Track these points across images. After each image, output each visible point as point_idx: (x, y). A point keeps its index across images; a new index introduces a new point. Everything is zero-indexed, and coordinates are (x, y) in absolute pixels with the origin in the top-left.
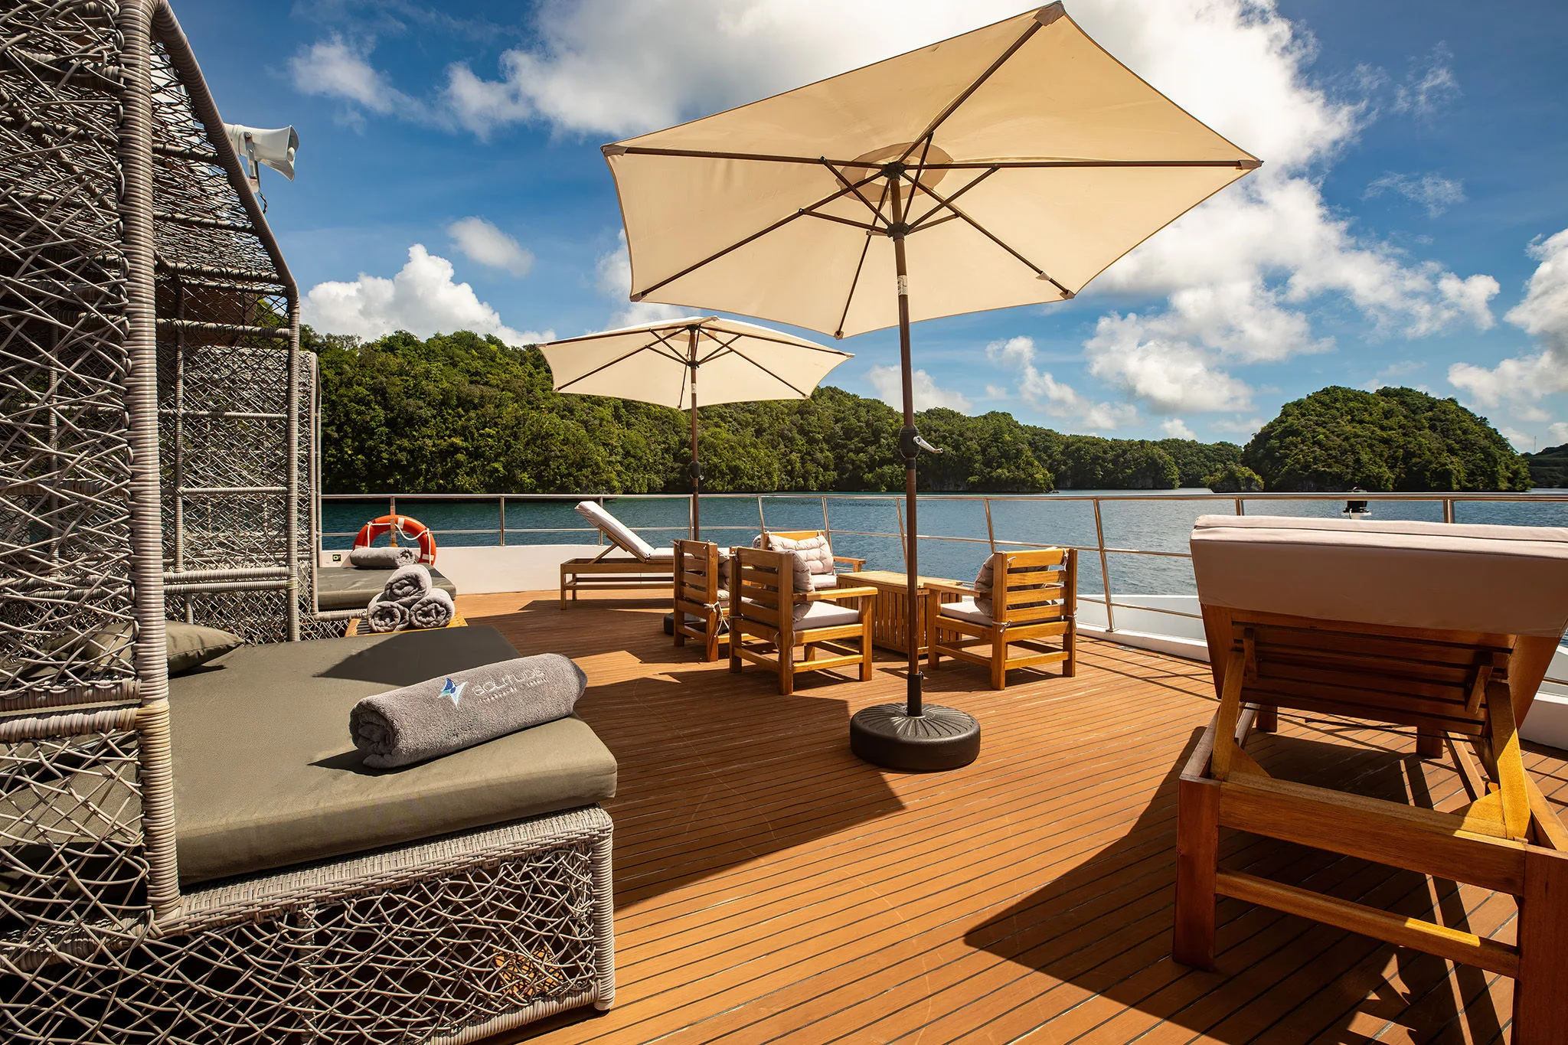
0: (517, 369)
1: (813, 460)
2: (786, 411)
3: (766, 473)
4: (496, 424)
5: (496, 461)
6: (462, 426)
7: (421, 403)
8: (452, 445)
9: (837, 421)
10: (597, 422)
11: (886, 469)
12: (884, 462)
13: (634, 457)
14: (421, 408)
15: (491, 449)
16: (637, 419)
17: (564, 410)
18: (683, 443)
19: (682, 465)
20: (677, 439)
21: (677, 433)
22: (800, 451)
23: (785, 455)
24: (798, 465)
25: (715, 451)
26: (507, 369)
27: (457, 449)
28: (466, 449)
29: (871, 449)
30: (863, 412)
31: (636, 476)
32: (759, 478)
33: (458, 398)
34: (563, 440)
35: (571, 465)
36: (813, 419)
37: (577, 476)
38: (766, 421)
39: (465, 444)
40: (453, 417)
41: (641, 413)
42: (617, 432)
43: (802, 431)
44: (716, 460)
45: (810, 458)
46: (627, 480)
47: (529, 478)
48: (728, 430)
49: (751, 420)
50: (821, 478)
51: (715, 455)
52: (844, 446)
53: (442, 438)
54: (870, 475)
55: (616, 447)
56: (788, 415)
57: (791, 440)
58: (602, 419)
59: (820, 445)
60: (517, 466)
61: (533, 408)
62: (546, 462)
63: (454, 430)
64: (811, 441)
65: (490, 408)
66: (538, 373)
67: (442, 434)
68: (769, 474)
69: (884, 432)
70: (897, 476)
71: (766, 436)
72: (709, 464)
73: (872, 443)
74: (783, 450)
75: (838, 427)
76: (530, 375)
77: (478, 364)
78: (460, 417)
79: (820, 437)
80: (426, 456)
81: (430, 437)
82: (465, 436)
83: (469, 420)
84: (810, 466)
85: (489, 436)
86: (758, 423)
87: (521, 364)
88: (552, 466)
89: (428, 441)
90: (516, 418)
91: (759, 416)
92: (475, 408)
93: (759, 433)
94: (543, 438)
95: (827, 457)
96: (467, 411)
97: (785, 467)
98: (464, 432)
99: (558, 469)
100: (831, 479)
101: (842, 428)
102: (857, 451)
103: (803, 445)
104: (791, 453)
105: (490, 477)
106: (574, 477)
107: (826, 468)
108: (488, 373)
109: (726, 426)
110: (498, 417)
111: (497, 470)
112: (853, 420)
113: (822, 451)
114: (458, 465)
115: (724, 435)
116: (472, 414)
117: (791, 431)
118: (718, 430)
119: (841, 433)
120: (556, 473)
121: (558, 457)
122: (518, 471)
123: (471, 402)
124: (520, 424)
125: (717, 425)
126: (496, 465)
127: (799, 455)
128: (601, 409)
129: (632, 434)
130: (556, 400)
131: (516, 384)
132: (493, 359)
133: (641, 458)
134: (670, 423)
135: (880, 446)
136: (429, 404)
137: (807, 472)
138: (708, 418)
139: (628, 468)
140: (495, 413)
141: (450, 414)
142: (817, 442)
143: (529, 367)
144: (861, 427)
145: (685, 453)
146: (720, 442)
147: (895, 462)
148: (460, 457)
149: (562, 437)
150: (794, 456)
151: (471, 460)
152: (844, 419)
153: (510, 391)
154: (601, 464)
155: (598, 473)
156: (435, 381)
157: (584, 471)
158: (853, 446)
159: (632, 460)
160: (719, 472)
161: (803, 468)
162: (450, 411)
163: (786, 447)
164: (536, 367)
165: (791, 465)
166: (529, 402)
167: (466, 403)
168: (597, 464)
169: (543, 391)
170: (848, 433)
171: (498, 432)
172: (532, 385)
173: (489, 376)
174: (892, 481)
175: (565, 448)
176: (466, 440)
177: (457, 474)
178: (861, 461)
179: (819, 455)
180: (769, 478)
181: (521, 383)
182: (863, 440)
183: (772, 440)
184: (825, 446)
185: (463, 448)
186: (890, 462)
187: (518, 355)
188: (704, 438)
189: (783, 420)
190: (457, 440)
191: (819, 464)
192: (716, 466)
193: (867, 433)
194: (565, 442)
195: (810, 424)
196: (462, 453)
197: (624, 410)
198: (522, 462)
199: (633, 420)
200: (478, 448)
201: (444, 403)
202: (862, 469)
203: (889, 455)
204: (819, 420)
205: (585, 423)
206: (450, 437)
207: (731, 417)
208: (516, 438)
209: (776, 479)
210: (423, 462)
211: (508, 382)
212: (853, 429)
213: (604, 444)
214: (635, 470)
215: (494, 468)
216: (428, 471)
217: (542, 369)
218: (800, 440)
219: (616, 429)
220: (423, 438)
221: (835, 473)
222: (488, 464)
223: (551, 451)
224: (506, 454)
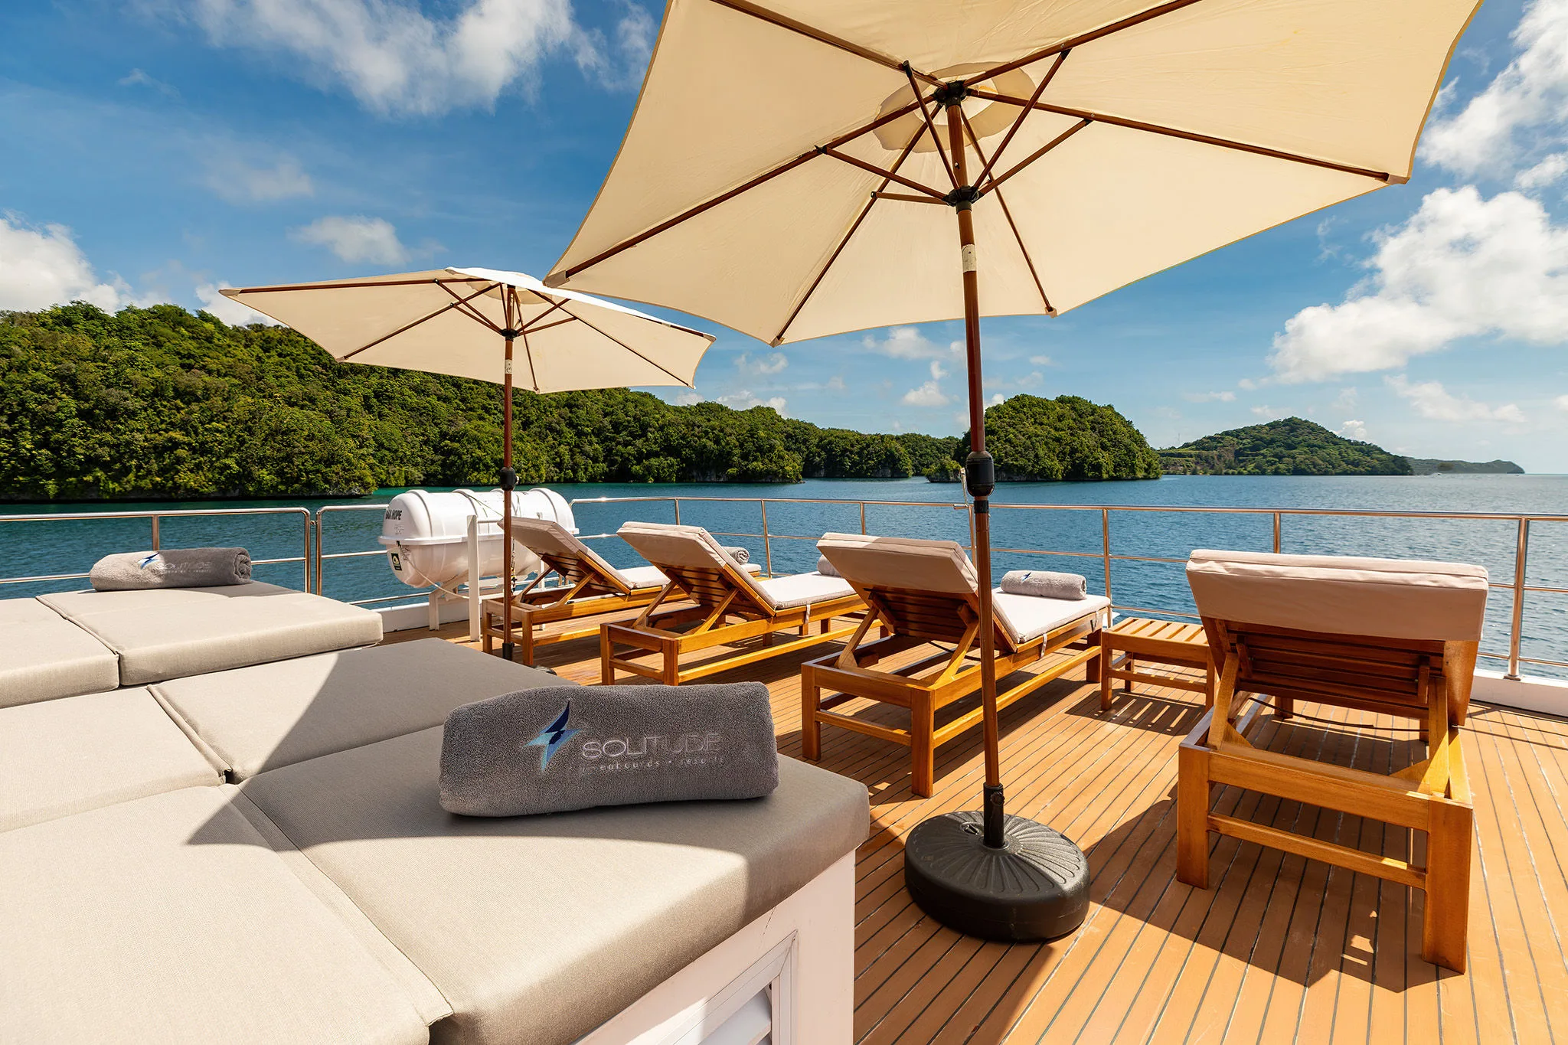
0: (241, 352)
1: (583, 453)
2: (554, 404)
3: (534, 466)
4: (225, 418)
5: (227, 457)
6: (182, 420)
7: (126, 394)
8: (170, 440)
9: (606, 415)
10: (344, 412)
11: (653, 461)
12: (651, 454)
13: (389, 449)
14: (126, 399)
15: (220, 444)
16: (390, 409)
17: (304, 399)
18: (444, 435)
19: (443, 458)
20: (436, 430)
21: (436, 425)
22: (569, 444)
23: (553, 447)
24: (567, 457)
25: (479, 444)
26: (229, 352)
27: (176, 445)
28: (189, 444)
29: (639, 442)
30: (631, 406)
31: (391, 469)
32: (526, 471)
33: (175, 389)
34: (308, 436)
35: (320, 461)
36: (582, 412)
37: (326, 473)
38: (533, 413)
39: (186, 439)
40: (170, 409)
41: (395, 403)
42: (367, 423)
43: (571, 424)
44: (479, 453)
45: (579, 450)
46: (381, 473)
47: (268, 474)
48: (493, 422)
49: (518, 413)
50: (590, 470)
51: (479, 448)
52: (613, 439)
53: (156, 432)
54: (638, 467)
55: (367, 439)
56: (557, 407)
57: (560, 433)
58: (349, 410)
59: (589, 438)
60: (254, 462)
61: (264, 397)
62: (288, 458)
63: (172, 424)
64: (580, 434)
65: (217, 401)
66: (269, 357)
67: (155, 428)
68: (536, 467)
69: (651, 427)
70: (664, 468)
71: (534, 429)
72: (472, 456)
73: (640, 436)
74: (552, 442)
75: (606, 421)
76: (259, 359)
77: (191, 345)
78: (179, 409)
79: (589, 430)
80: (136, 452)
81: (141, 431)
82: (186, 430)
83: (191, 413)
84: (579, 459)
85: (217, 431)
86: (525, 415)
87: (246, 346)
88: (296, 463)
89: (138, 435)
90: (250, 412)
91: (525, 408)
92: (198, 400)
93: (526, 425)
94: (284, 433)
95: (595, 450)
96: (188, 403)
97: (554, 459)
98: (184, 426)
99: (303, 464)
100: (600, 471)
101: (611, 422)
102: (626, 444)
103: (571, 438)
104: (559, 445)
105: (221, 474)
106: (322, 473)
107: (595, 460)
108: (205, 355)
109: (491, 418)
110: (227, 411)
111: (228, 467)
112: (621, 415)
113: (591, 444)
114: (179, 461)
115: (488, 428)
116: (195, 406)
117: (558, 424)
118: (481, 423)
119: (610, 427)
120: (300, 470)
121: (303, 453)
122: (254, 468)
123: (193, 394)
124: (254, 418)
125: (481, 418)
126: (228, 461)
127: (568, 447)
128: (348, 398)
129: (387, 426)
130: (293, 389)
131: (242, 369)
132: (209, 339)
133: (396, 451)
134: (428, 414)
135: (647, 440)
136: (137, 394)
137: (576, 464)
138: (471, 409)
139: (381, 461)
140: (223, 407)
141: (165, 406)
142: (586, 435)
143: (257, 350)
144: (629, 422)
145: (446, 446)
146: (484, 435)
147: (662, 455)
148: (181, 452)
149: (306, 433)
150: (563, 449)
151: (195, 456)
152: (612, 413)
153: (235, 377)
154: (353, 460)
155: (349, 470)
156: (142, 369)
157: (334, 467)
158: (621, 440)
159: (387, 453)
160: (484, 465)
161: (572, 459)
162: (165, 403)
163: (555, 439)
164: (266, 350)
165: (560, 457)
166: (260, 390)
167: (186, 395)
168: (348, 461)
169: (277, 377)
170: (617, 426)
171: (228, 427)
172: (263, 371)
173: (207, 359)
174: (659, 473)
175: (310, 444)
176: (188, 434)
177: (178, 471)
178: (630, 454)
179: (587, 448)
180: (537, 471)
181: (248, 368)
182: (631, 434)
183: (540, 432)
184: (594, 439)
185: (184, 443)
186: (656, 455)
187: (241, 336)
188: (467, 431)
189: (551, 413)
190: (177, 435)
191: (588, 456)
192: (480, 459)
193: (635, 427)
194: (311, 437)
195: (577, 417)
196: (183, 448)
197: (375, 400)
198: (260, 459)
199: (387, 411)
200: (202, 444)
201: (155, 394)
202: (630, 461)
203: (655, 448)
204: (587, 413)
205: (330, 414)
206: (166, 431)
207: (496, 409)
208: (251, 433)
209: (543, 471)
210: (131, 458)
211: (231, 367)
212: (621, 423)
213: (353, 436)
214: (390, 463)
215: (225, 464)
216: (139, 468)
217: (273, 353)
218: (569, 434)
219: (367, 420)
220: (132, 431)
221: (605, 465)
222: (218, 460)
223: (294, 447)
224: (239, 450)
